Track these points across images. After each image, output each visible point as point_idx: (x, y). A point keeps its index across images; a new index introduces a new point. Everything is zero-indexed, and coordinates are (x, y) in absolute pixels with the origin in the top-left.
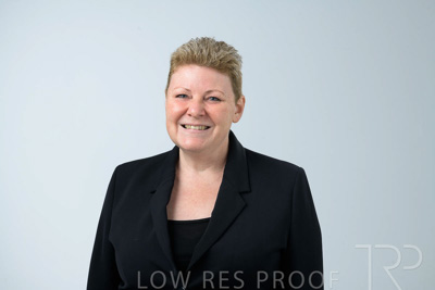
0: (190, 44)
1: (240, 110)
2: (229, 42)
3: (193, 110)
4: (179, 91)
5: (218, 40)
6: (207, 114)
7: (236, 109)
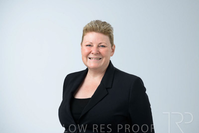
0: (91, 23)
1: (113, 51)
2: (108, 22)
3: (94, 52)
4: (88, 43)
5: (103, 21)
6: (100, 53)
7: (111, 50)
